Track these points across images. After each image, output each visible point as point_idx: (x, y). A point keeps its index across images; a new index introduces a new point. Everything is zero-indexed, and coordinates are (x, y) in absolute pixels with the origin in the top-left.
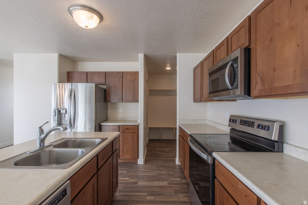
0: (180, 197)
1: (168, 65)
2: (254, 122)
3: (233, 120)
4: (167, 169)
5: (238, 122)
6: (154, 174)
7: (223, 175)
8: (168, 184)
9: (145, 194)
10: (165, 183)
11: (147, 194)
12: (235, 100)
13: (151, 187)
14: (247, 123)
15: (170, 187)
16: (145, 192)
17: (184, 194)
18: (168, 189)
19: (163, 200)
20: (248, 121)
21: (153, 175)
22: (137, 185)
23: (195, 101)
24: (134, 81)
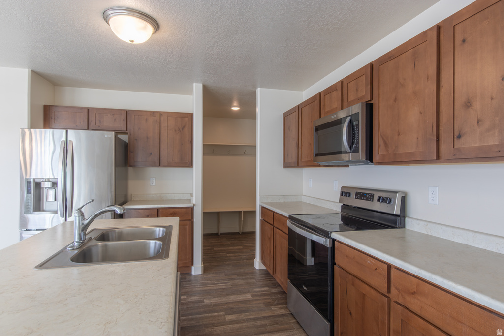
0: (275, 310)
1: (235, 104)
2: (374, 194)
3: (345, 193)
4: (244, 277)
5: (353, 195)
6: (226, 285)
7: (347, 256)
8: (252, 296)
9: (222, 313)
10: (248, 296)
11: (224, 313)
12: (348, 166)
13: (226, 303)
14: (364, 196)
15: (256, 300)
16: (221, 311)
17: (280, 306)
18: (255, 302)
19: (252, 317)
20: (366, 194)
21: (224, 287)
22: (203, 303)
23: (286, 165)
24: (183, 129)
